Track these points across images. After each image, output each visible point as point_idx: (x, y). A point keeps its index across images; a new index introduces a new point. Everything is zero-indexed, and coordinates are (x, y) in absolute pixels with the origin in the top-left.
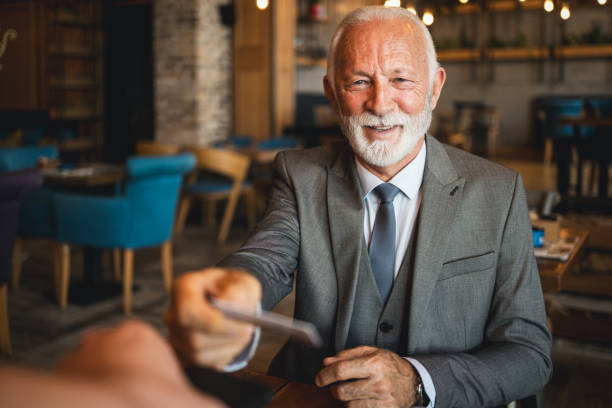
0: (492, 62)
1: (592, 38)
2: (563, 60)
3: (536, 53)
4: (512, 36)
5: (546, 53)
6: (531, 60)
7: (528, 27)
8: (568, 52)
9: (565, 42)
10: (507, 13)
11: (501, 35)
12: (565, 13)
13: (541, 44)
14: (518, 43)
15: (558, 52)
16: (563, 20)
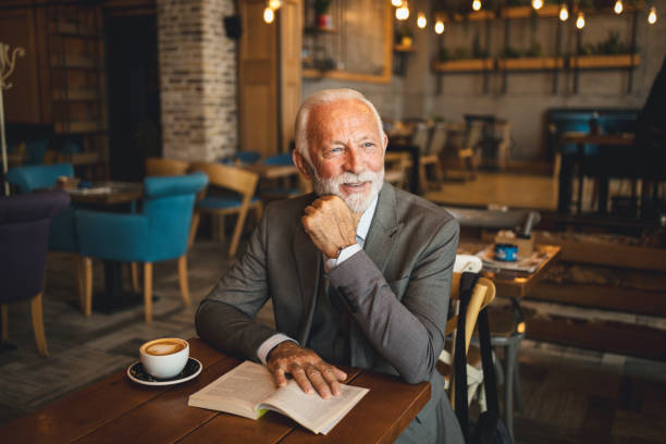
0: (506, 72)
1: (608, 48)
2: (577, 70)
3: (550, 63)
4: (527, 45)
5: (561, 63)
6: (545, 71)
7: (543, 35)
8: (584, 62)
9: (581, 52)
10: (522, 20)
11: (515, 44)
12: (581, 23)
13: (556, 54)
14: (532, 54)
15: (572, 63)
16: (578, 30)
